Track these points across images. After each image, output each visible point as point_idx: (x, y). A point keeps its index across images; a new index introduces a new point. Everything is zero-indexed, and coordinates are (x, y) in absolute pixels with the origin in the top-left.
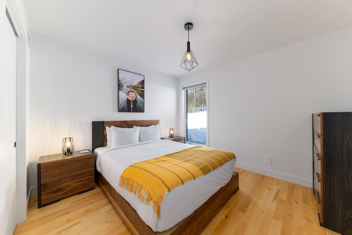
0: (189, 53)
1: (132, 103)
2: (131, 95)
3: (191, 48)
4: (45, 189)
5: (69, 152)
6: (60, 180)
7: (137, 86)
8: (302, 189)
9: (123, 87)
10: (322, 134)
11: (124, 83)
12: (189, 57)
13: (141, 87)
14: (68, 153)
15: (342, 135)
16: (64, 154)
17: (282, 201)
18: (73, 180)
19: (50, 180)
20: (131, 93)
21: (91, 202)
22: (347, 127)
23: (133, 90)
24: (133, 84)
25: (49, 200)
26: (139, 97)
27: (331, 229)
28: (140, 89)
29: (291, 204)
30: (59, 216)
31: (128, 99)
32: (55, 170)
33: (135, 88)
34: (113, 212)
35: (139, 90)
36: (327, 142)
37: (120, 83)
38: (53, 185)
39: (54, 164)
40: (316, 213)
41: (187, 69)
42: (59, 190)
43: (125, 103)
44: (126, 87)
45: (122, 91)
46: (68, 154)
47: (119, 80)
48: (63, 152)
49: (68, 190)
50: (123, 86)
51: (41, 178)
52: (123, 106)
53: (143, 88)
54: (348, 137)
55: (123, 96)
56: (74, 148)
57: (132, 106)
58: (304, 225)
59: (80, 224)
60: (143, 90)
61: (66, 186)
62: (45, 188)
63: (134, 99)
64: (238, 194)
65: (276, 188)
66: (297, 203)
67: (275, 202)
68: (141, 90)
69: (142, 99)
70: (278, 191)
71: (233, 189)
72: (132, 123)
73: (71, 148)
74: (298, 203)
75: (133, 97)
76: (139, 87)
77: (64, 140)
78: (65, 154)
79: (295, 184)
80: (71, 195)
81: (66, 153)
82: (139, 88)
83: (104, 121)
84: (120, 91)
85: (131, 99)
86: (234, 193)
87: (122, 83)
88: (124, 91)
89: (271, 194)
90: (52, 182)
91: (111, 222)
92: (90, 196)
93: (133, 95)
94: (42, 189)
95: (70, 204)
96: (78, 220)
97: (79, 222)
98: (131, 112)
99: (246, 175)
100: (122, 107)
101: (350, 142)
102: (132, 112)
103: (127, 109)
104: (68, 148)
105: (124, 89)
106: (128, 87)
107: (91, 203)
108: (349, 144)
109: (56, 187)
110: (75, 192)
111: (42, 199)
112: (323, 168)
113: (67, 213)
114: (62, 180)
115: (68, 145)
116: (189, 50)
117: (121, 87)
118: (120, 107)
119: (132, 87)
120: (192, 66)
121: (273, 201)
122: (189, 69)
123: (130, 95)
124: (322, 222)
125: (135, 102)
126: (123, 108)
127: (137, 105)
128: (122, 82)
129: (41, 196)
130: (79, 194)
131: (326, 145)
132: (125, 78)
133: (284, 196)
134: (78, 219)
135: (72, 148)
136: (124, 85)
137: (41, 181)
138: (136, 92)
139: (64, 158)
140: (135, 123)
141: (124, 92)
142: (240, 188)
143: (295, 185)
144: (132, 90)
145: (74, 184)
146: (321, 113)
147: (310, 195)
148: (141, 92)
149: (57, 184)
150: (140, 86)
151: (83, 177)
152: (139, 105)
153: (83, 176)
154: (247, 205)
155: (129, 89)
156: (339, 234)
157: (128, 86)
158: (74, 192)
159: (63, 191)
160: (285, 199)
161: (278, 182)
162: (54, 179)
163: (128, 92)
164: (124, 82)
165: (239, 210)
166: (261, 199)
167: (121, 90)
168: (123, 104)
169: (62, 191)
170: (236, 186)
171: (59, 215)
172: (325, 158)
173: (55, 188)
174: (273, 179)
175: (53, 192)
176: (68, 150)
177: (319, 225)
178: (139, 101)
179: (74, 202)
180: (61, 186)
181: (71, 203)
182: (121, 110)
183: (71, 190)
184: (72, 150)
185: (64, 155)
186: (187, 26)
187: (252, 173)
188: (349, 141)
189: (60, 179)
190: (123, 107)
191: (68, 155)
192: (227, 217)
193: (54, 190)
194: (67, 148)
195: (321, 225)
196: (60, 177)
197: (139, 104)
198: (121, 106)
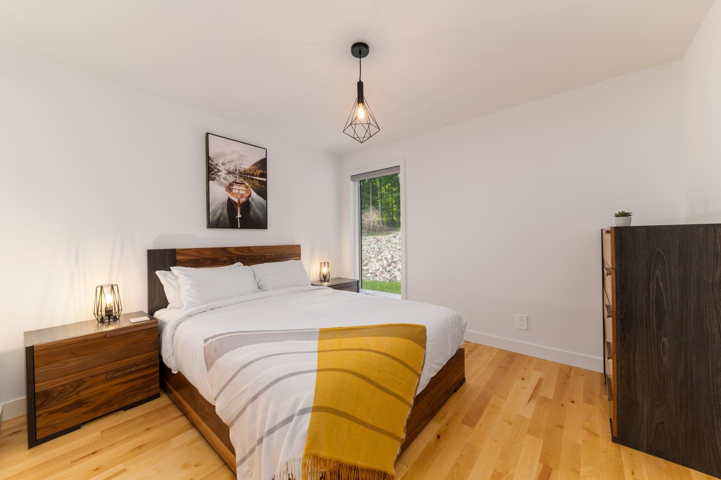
0: (361, 105)
1: (239, 209)
2: (237, 191)
3: (365, 95)
4: (46, 403)
5: (110, 316)
6: (82, 382)
7: (251, 172)
8: (583, 376)
9: (219, 174)
10: (615, 268)
11: (220, 165)
12: (361, 113)
13: (258, 173)
14: (109, 319)
15: (647, 268)
16: (99, 320)
17: (546, 400)
18: (110, 379)
19: (57, 383)
20: (236, 187)
21: (148, 426)
22: (656, 253)
23: (242, 180)
24: (240, 166)
25: (54, 427)
26: (254, 194)
27: (630, 447)
28: (258, 178)
29: (562, 405)
30: (74, 461)
31: (229, 200)
32: (70, 360)
33: (245, 175)
34: (201, 443)
35: (256, 180)
36: (623, 283)
37: (211, 165)
38: (66, 393)
39: (65, 346)
40: (605, 419)
41: (358, 139)
42: (79, 404)
43: (223, 209)
44: (226, 174)
45: (215, 182)
46: (108, 321)
47: (208, 158)
48: (96, 316)
49: (98, 403)
50: (219, 171)
51: (35, 378)
52: (218, 214)
53: (264, 175)
54: (658, 273)
55: (219, 193)
56: (120, 308)
57: (239, 216)
58: (584, 441)
59: (125, 474)
60: (265, 180)
61: (96, 393)
62: (44, 402)
63: (243, 200)
64: (464, 392)
65: (535, 376)
66: (573, 402)
67: (533, 404)
68: (259, 180)
69: (261, 199)
70: (540, 381)
71: (454, 381)
72: (240, 252)
73: (114, 308)
74: (576, 403)
75: (242, 196)
76: (256, 173)
77: (99, 289)
78: (102, 321)
79: (571, 366)
80: (107, 412)
81: (102, 317)
82: (254, 176)
83: (175, 250)
84: (211, 182)
85: (237, 201)
86: (455, 391)
87: (217, 164)
88: (221, 182)
89: (525, 389)
90: (61, 386)
91: (196, 466)
92: (146, 415)
93: (241, 192)
94: (38, 403)
95: (98, 433)
96: (120, 467)
97: (124, 470)
98: (237, 228)
99: (480, 354)
100: (216, 217)
101: (660, 282)
102: (241, 228)
103: (227, 222)
104: (108, 306)
105: (221, 177)
106: (229, 173)
107: (148, 430)
108: (659, 285)
109: (72, 398)
110: (116, 407)
111: (38, 425)
112: (617, 332)
113: (94, 453)
114: (85, 382)
115: (108, 300)
116: (361, 99)
117: (213, 174)
118: (211, 217)
119: (240, 173)
120: (368, 131)
121: (529, 402)
122: (361, 139)
123: (234, 191)
124: (615, 435)
125: (246, 206)
126: (218, 220)
127: (252, 213)
128: (215, 163)
129: (37, 420)
130: (124, 411)
131: (621, 289)
132: (223, 155)
133: (549, 392)
134: (120, 463)
135: (117, 308)
136: (220, 168)
137: (36, 385)
138: (247, 184)
139: (98, 329)
140: (246, 251)
141: (221, 184)
142: (466, 381)
143: (571, 368)
144: (238, 180)
145: (114, 387)
146: (611, 228)
147: (598, 387)
148: (259, 184)
149: (74, 390)
150: (257, 171)
151: (134, 371)
152: (255, 213)
153: (133, 369)
154: (479, 412)
155: (231, 178)
156: (642, 453)
157: (231, 170)
158: (113, 405)
159: (88, 406)
160: (551, 397)
161: (541, 364)
162: (67, 380)
163: (231, 185)
164: (220, 161)
165: (463, 422)
166: (506, 399)
167: (214, 180)
168: (219, 212)
169: (85, 405)
170: (458, 376)
171: (74, 458)
172: (619, 312)
173: (70, 399)
174: (531, 359)
175: (65, 410)
176: (109, 313)
177: (611, 439)
178: (255, 203)
179: (109, 429)
180: (84, 394)
181: (102, 432)
182: (214, 224)
183: (108, 403)
184: (117, 311)
185: (100, 324)
186: (357, 48)
187: (491, 349)
188: (660, 278)
189: (81, 380)
190: (220, 217)
191: (107, 324)
192: (439, 437)
193: (68, 403)
194: (106, 308)
195: (614, 440)
196: (80, 375)
197: (256, 210)
198: (215, 214)
